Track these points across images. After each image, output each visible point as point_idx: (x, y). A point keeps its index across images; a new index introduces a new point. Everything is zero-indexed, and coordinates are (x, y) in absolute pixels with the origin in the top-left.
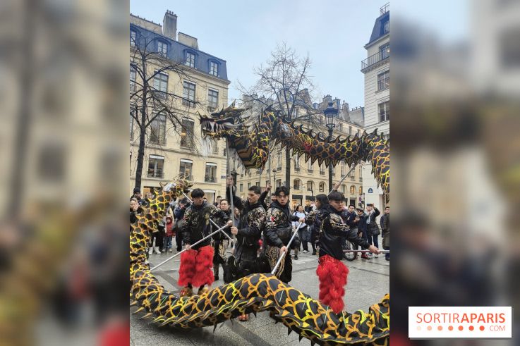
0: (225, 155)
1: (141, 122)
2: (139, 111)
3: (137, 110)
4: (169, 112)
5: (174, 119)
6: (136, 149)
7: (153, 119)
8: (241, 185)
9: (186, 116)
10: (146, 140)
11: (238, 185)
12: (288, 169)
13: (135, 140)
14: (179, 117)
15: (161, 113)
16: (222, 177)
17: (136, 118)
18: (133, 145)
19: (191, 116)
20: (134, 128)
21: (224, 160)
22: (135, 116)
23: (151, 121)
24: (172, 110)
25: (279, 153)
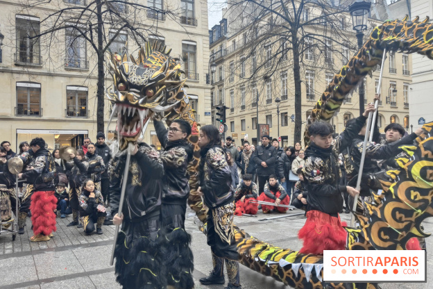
0: (208, 82)
1: (97, 46)
2: (94, 31)
3: (91, 29)
4: (132, 29)
5: (139, 38)
6: (94, 83)
7: (112, 40)
8: (232, 123)
9: (154, 32)
10: (105, 68)
11: (228, 123)
12: (298, 96)
13: (91, 69)
14: (145, 34)
15: (121, 32)
16: (206, 114)
17: (91, 41)
18: (89, 77)
19: (161, 32)
20: (89, 54)
21: (207, 90)
22: (89, 38)
23: (109, 44)
24: (135, 26)
25: (284, 75)
